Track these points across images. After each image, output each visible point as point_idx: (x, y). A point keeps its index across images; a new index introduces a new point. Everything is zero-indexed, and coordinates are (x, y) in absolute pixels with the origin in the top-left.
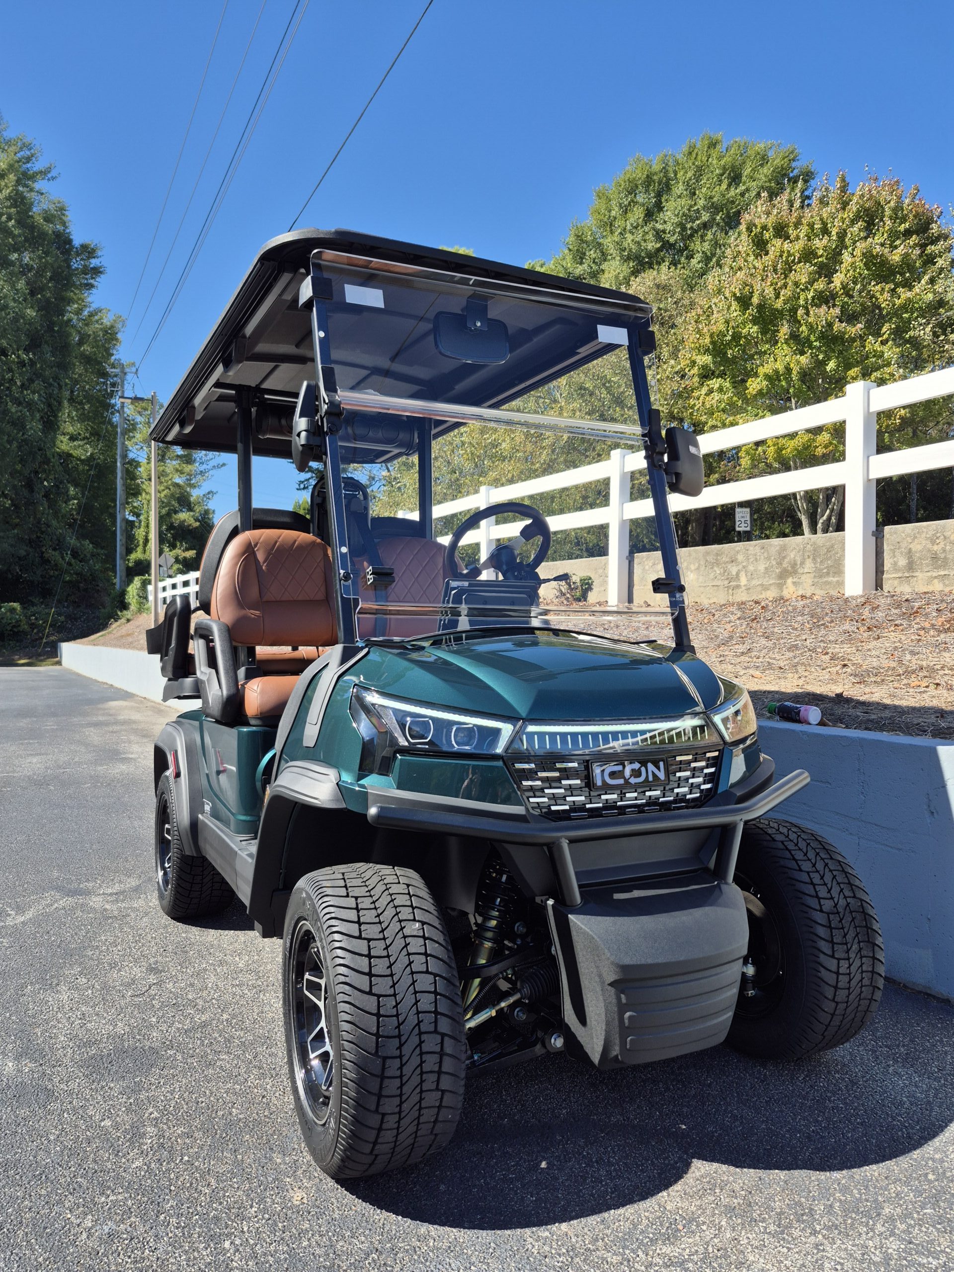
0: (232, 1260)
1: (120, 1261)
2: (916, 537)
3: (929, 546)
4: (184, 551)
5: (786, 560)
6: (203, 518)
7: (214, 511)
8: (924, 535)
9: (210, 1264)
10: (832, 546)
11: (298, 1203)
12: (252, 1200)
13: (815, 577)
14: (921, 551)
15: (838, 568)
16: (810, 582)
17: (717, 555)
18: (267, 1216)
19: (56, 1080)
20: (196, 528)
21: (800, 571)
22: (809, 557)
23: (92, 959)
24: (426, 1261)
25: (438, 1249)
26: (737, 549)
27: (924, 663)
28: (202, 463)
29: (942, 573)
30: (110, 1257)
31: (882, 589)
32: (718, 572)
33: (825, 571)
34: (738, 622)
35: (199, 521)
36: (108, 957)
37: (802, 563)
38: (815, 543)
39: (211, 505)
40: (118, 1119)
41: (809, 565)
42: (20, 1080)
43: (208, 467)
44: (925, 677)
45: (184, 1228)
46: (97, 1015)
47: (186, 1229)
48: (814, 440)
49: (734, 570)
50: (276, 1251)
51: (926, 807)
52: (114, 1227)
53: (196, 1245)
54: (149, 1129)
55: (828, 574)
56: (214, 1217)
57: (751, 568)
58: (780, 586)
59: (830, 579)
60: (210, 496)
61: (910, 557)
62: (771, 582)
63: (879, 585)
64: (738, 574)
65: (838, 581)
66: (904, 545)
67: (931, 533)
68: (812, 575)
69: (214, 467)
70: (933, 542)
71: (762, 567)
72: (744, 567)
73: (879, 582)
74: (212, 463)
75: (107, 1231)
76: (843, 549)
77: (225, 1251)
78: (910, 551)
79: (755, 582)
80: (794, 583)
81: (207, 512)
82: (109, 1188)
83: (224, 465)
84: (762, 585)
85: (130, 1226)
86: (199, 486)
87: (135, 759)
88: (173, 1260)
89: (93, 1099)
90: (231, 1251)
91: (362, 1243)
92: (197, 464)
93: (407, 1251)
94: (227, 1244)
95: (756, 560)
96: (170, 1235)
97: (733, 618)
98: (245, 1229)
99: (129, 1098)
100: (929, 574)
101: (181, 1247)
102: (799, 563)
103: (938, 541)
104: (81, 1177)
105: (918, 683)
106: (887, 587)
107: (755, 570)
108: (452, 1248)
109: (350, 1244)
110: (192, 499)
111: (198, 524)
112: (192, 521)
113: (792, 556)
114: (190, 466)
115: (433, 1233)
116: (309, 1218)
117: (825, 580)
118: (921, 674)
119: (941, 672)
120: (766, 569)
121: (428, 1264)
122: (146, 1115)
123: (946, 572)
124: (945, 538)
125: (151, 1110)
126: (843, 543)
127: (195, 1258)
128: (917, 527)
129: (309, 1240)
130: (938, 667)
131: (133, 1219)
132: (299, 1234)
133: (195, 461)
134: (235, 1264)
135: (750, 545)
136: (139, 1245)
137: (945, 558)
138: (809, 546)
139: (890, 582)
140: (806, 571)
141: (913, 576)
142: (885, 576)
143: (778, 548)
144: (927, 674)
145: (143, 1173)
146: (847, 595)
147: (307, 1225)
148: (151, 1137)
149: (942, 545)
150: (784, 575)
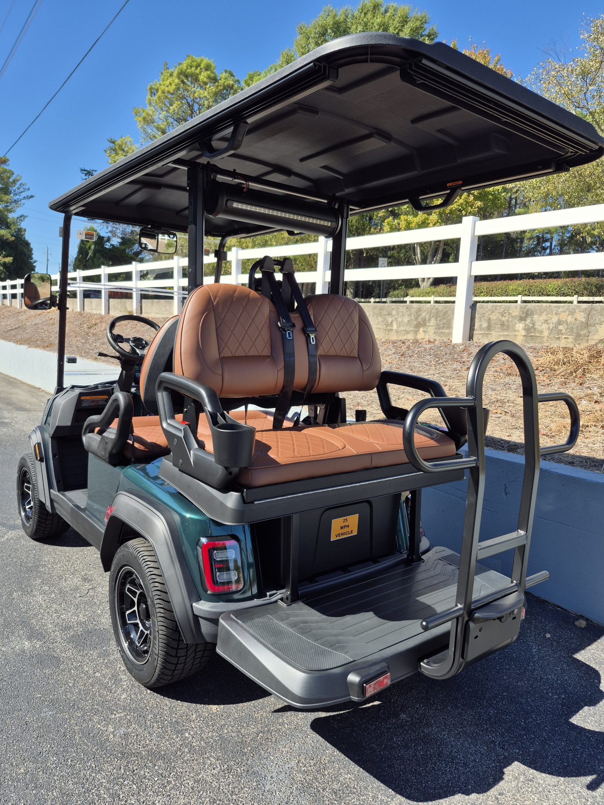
0: (192, 743)
1: (136, 747)
2: (493, 312)
3: (500, 317)
4: (4, 257)
5: (420, 317)
6: (18, 235)
7: (25, 230)
8: (498, 311)
9: (182, 745)
10: (447, 312)
11: (215, 711)
12: (191, 711)
13: (436, 329)
14: (495, 320)
15: (449, 325)
16: (433, 331)
17: (380, 309)
18: (202, 719)
19: (58, 651)
20: (13, 241)
21: (428, 324)
22: (433, 316)
23: (45, 573)
24: (286, 735)
25: (290, 729)
26: (392, 307)
27: (499, 397)
28: (16, 194)
29: (506, 333)
30: (130, 746)
31: (472, 340)
32: (380, 320)
33: (442, 326)
34: (393, 356)
35: (15, 236)
36: (55, 572)
37: (429, 320)
38: (437, 309)
39: (23, 225)
40: (103, 672)
41: (433, 322)
42: (37, 652)
43: (20, 197)
44: (499, 406)
45: (162, 728)
46: (64, 610)
47: (163, 729)
48: (428, 219)
49: (390, 320)
50: (213, 736)
51: (504, 491)
52: (125, 730)
53: (172, 736)
54: (122, 677)
55: (443, 328)
56: (176, 721)
57: (400, 319)
58: (416, 332)
59: (444, 331)
60: (22, 218)
61: (489, 323)
62: (411, 329)
63: (471, 338)
64: (392, 322)
65: (448, 333)
66: (486, 315)
67: (502, 310)
68: (434, 327)
69: (24, 197)
70: (503, 315)
71: (406, 320)
72: (396, 319)
73: (471, 335)
74: (23, 195)
75: (122, 733)
76: (453, 314)
77: (186, 738)
78: (490, 319)
79: (402, 328)
80: (424, 331)
81: (20, 230)
82: (114, 710)
83: (32, 197)
84: (405, 330)
85: (134, 729)
86: (14, 211)
87: (10, 423)
88: (162, 745)
89: (84, 661)
90: (190, 738)
91: (253, 729)
92: (12, 195)
93: (276, 731)
94: (187, 735)
95: (403, 315)
96: (156, 732)
97: (390, 352)
98: (193, 726)
99: (104, 660)
100: (499, 333)
101: (164, 738)
102: (427, 319)
103: (505, 315)
104: (97, 705)
105: (496, 411)
106: (475, 338)
107: (402, 321)
108: (297, 728)
109: (248, 730)
110: (9, 220)
111: (14, 238)
112: (9, 236)
113: (424, 315)
114: (7, 196)
115: (286, 721)
116: (223, 718)
117: (441, 331)
118: (497, 405)
119: (508, 404)
120: (408, 321)
121: (287, 736)
122: (118, 669)
123: (508, 333)
124: (509, 313)
125: (119, 666)
126: (453, 311)
127: (173, 743)
128: (494, 306)
129: (227, 729)
130: (506, 400)
131: (133, 725)
132: (221, 727)
133: (10, 193)
134: (195, 744)
135: (400, 306)
136: (142, 739)
137: (508, 325)
138: (434, 310)
139: (477, 336)
140: (431, 324)
141: (490, 334)
142: (475, 332)
143: (416, 309)
144: (500, 404)
145: (129, 701)
146: (453, 342)
147: (223, 722)
148: (125, 681)
149: (507, 318)
150: (418, 326)
